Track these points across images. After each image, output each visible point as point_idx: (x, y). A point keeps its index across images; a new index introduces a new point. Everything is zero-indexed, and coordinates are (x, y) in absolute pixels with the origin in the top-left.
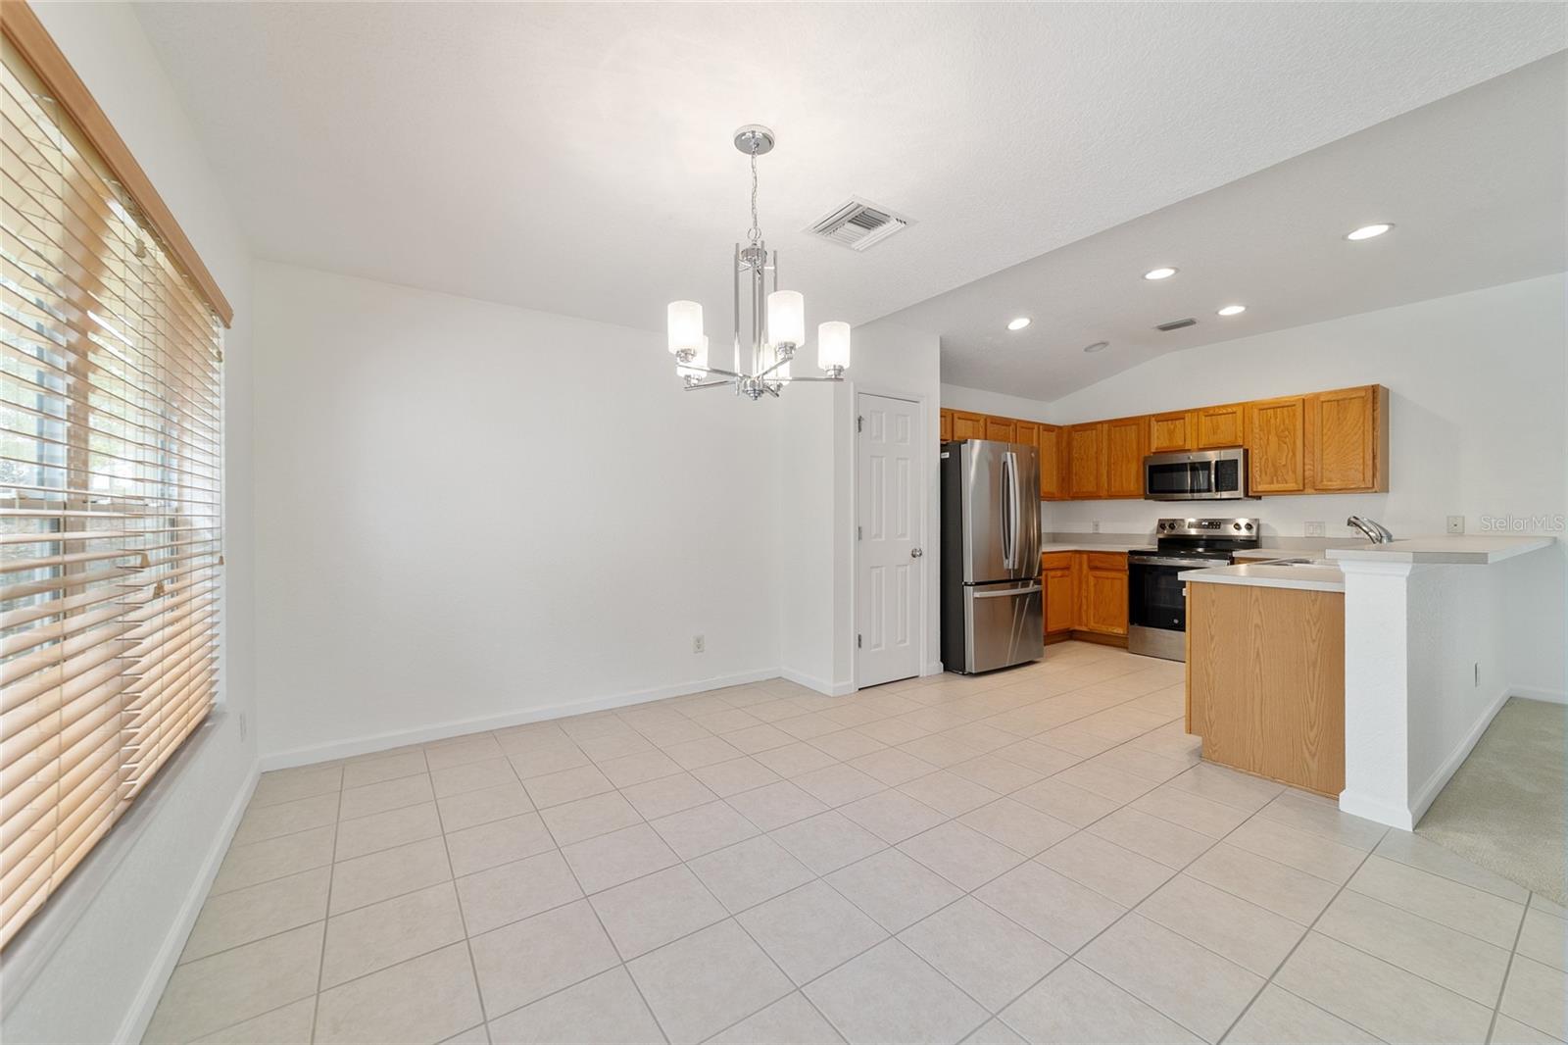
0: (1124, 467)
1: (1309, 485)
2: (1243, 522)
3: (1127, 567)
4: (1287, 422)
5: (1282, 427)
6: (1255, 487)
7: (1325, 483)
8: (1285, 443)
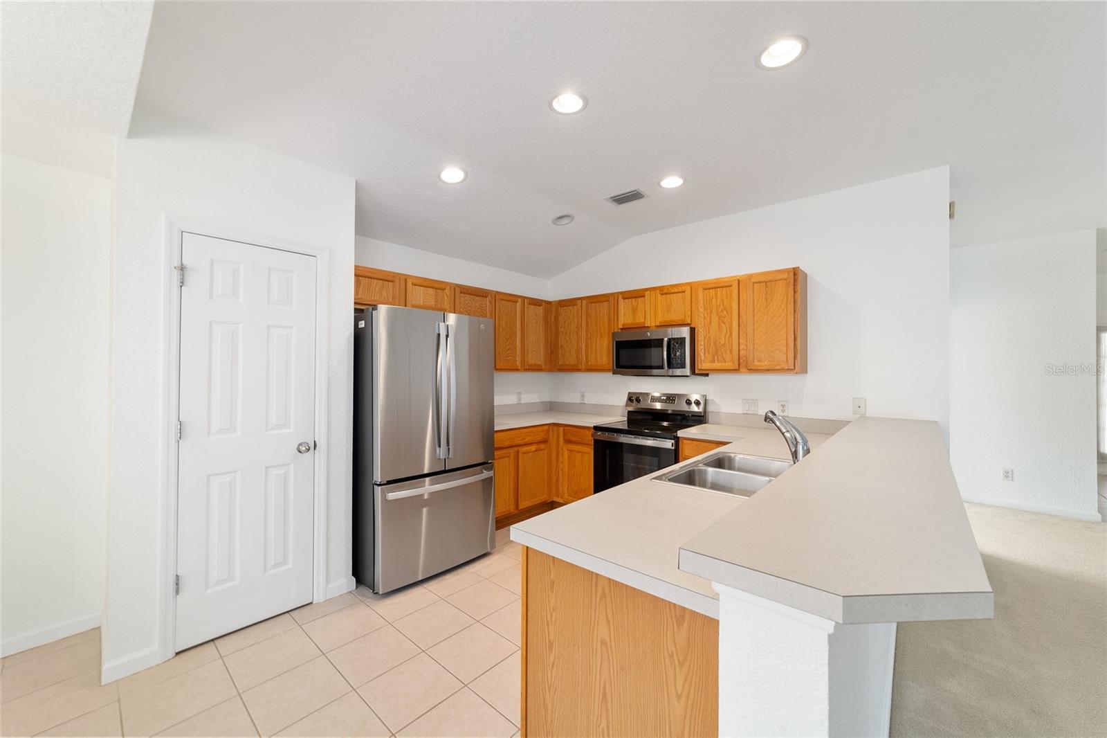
0: (598, 341)
1: (742, 366)
2: (694, 398)
3: (593, 443)
4: (725, 302)
5: (721, 306)
6: (702, 365)
7: (756, 363)
8: (724, 323)
